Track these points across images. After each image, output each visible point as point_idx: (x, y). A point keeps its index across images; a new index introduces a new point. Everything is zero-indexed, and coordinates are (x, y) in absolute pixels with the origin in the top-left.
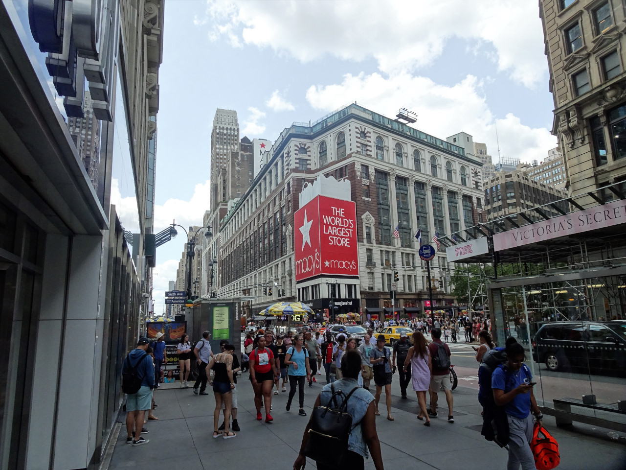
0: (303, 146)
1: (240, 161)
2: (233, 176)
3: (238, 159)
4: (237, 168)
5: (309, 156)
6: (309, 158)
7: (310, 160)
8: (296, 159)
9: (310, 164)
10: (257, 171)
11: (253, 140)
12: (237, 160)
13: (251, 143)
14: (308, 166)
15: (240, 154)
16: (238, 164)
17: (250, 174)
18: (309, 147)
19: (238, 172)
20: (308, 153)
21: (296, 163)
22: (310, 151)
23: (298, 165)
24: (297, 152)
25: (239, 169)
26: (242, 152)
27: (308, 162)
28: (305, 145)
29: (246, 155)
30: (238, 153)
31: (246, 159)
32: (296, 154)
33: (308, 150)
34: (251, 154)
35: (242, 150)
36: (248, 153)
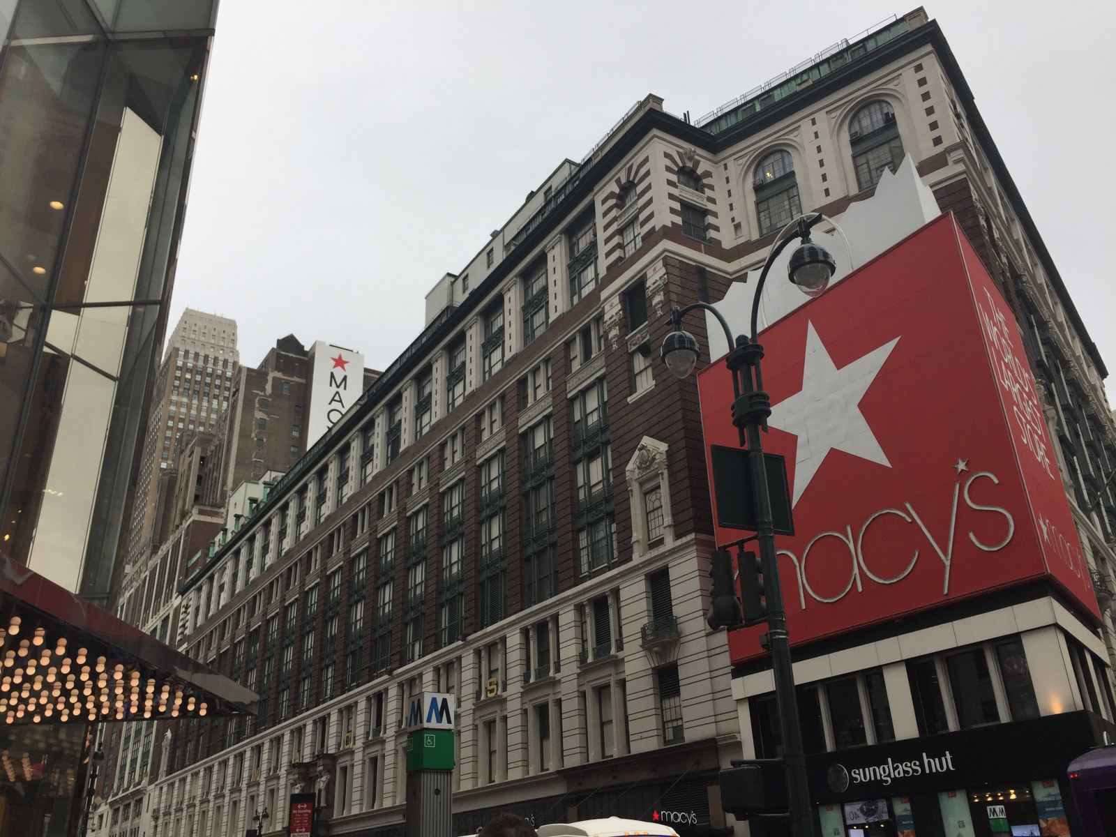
0: (690, 164)
1: (270, 396)
2: (244, 435)
3: (264, 390)
4: (259, 415)
5: (712, 201)
6: (710, 206)
7: (715, 215)
8: (671, 196)
9: (717, 229)
10: (317, 430)
11: (313, 348)
12: (260, 393)
13: (305, 354)
14: (712, 234)
15: (270, 378)
16: (264, 404)
17: (296, 434)
18: (708, 174)
19: (262, 424)
20: (708, 192)
21: (673, 211)
22: (711, 187)
23: (679, 220)
24: (674, 178)
25: (265, 417)
26: (279, 375)
27: (710, 219)
28: (697, 163)
29: (287, 382)
30: (267, 374)
31: (286, 393)
32: (670, 183)
33: (705, 181)
34: (304, 381)
35: (278, 369)
36: (295, 379)
